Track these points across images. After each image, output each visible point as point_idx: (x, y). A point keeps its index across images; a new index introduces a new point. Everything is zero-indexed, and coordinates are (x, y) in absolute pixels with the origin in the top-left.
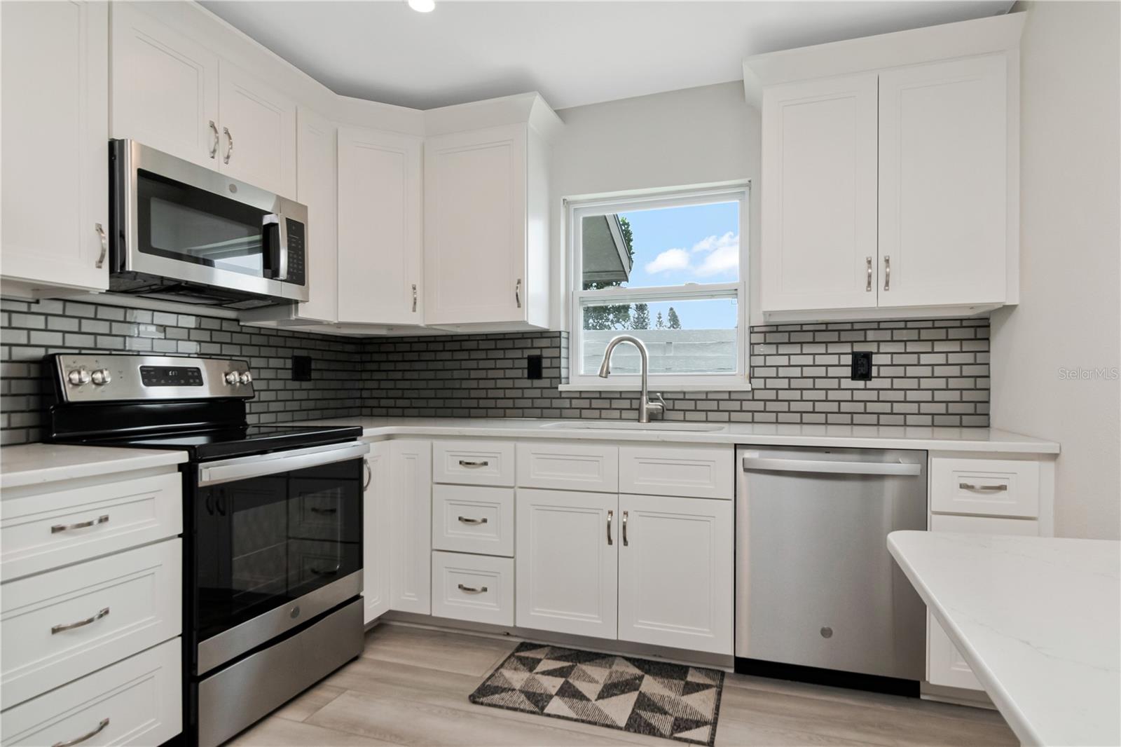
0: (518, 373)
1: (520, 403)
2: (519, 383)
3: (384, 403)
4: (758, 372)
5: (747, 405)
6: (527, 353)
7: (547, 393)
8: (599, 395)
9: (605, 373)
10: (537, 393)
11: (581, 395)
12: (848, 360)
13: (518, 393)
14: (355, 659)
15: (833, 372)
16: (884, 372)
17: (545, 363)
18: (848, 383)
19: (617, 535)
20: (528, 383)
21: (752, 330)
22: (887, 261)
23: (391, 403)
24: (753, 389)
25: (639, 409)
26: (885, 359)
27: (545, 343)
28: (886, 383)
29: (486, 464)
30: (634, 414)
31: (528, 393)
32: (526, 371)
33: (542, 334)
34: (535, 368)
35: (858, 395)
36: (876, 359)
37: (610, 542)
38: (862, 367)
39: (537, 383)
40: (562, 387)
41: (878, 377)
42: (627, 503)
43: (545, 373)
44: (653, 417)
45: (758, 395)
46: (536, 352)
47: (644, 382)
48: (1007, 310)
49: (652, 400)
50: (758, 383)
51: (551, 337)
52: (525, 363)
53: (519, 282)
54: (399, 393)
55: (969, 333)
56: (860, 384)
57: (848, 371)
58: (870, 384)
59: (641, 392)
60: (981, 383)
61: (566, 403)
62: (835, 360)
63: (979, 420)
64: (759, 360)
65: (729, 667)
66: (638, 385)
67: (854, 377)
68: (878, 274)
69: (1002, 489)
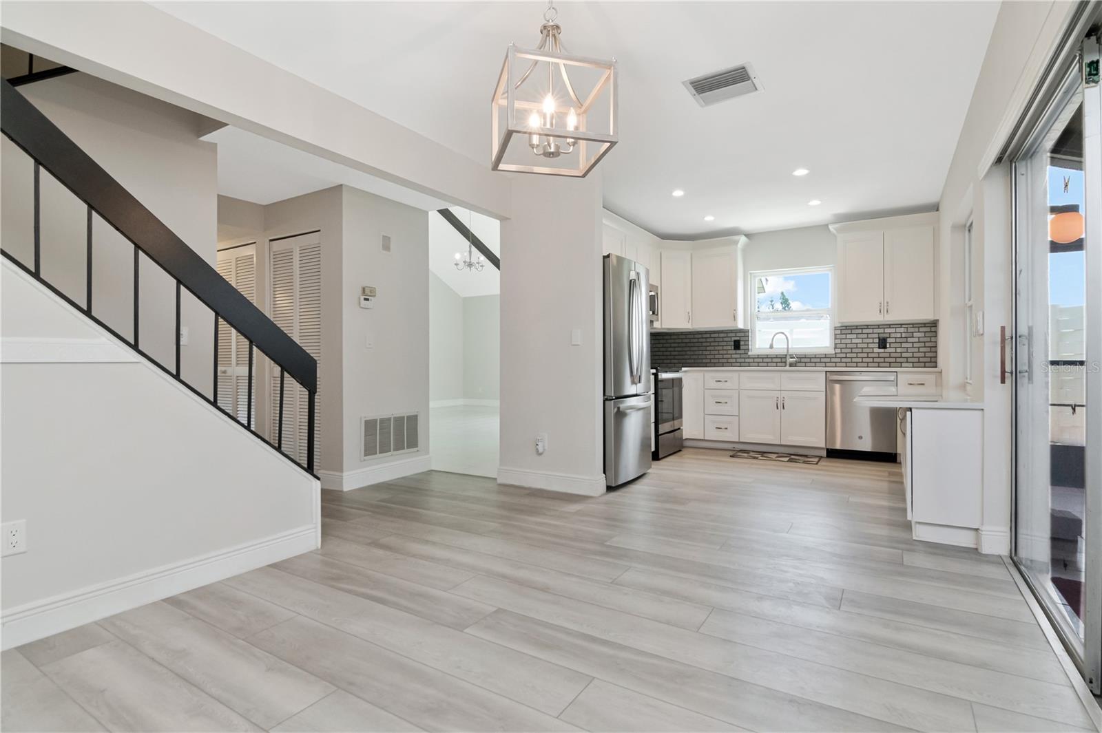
0: (729, 348)
1: (730, 361)
2: (729, 352)
3: (665, 361)
4: (838, 346)
5: (833, 360)
6: (733, 339)
7: (743, 356)
8: (768, 357)
9: (771, 347)
10: (738, 356)
11: (758, 357)
12: (877, 341)
13: (729, 356)
14: (680, 451)
15: (870, 345)
16: (892, 346)
17: (742, 343)
18: (877, 350)
19: (780, 406)
20: (734, 352)
21: (836, 329)
22: (887, 303)
23: (668, 361)
24: (836, 353)
25: (785, 362)
26: (893, 340)
27: (742, 334)
28: (893, 350)
29: (726, 381)
30: (784, 364)
31: (734, 356)
32: (733, 347)
33: (741, 331)
34: (737, 345)
35: (881, 355)
36: (889, 340)
37: (777, 408)
38: (883, 343)
39: (738, 351)
40: (749, 353)
41: (890, 347)
42: (784, 394)
43: (742, 347)
44: (791, 365)
45: (838, 356)
46: (738, 338)
47: (788, 350)
48: (938, 322)
49: (791, 358)
50: (838, 351)
51: (745, 333)
52: (733, 343)
53: (735, 310)
54: (672, 357)
55: (928, 329)
56: (882, 350)
57: (877, 345)
58: (886, 351)
59: (786, 355)
60: (933, 349)
61: (751, 360)
62: (871, 341)
63: (933, 364)
64: (839, 341)
65: (824, 453)
66: (785, 352)
67: (879, 348)
68: (884, 308)
69: (923, 384)
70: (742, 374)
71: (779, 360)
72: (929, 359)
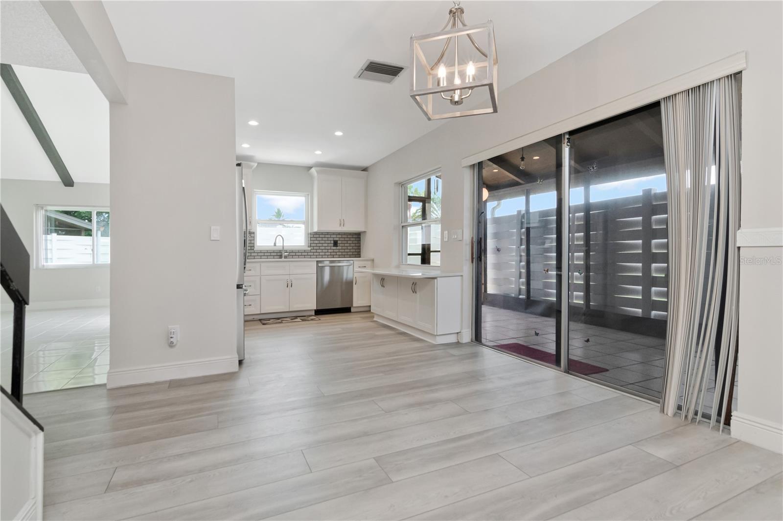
4: (312, 245)
5: (309, 254)
7: (250, 251)
8: (268, 251)
9: (275, 245)
11: (260, 251)
12: (332, 242)
15: (329, 245)
16: (341, 245)
18: (333, 248)
19: (290, 285)
21: (310, 234)
22: (344, 220)
24: (310, 249)
25: (281, 255)
26: (340, 242)
28: (341, 248)
29: (250, 270)
30: (280, 257)
35: (335, 251)
36: (339, 242)
37: (287, 287)
38: (336, 244)
40: (254, 249)
41: (339, 246)
42: (292, 277)
44: (286, 257)
45: (312, 251)
47: (283, 247)
48: (365, 232)
49: (285, 252)
50: (312, 248)
51: (253, 234)
55: (356, 236)
56: (335, 248)
57: (332, 245)
58: (338, 248)
59: (283, 250)
60: (359, 247)
61: (256, 254)
62: (329, 242)
63: (359, 256)
64: (312, 242)
65: (313, 313)
66: (281, 248)
67: (334, 246)
68: (342, 223)
69: (365, 267)
70: (263, 264)
71: (275, 254)
72: (357, 253)
